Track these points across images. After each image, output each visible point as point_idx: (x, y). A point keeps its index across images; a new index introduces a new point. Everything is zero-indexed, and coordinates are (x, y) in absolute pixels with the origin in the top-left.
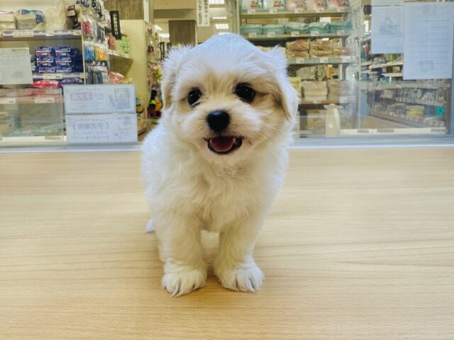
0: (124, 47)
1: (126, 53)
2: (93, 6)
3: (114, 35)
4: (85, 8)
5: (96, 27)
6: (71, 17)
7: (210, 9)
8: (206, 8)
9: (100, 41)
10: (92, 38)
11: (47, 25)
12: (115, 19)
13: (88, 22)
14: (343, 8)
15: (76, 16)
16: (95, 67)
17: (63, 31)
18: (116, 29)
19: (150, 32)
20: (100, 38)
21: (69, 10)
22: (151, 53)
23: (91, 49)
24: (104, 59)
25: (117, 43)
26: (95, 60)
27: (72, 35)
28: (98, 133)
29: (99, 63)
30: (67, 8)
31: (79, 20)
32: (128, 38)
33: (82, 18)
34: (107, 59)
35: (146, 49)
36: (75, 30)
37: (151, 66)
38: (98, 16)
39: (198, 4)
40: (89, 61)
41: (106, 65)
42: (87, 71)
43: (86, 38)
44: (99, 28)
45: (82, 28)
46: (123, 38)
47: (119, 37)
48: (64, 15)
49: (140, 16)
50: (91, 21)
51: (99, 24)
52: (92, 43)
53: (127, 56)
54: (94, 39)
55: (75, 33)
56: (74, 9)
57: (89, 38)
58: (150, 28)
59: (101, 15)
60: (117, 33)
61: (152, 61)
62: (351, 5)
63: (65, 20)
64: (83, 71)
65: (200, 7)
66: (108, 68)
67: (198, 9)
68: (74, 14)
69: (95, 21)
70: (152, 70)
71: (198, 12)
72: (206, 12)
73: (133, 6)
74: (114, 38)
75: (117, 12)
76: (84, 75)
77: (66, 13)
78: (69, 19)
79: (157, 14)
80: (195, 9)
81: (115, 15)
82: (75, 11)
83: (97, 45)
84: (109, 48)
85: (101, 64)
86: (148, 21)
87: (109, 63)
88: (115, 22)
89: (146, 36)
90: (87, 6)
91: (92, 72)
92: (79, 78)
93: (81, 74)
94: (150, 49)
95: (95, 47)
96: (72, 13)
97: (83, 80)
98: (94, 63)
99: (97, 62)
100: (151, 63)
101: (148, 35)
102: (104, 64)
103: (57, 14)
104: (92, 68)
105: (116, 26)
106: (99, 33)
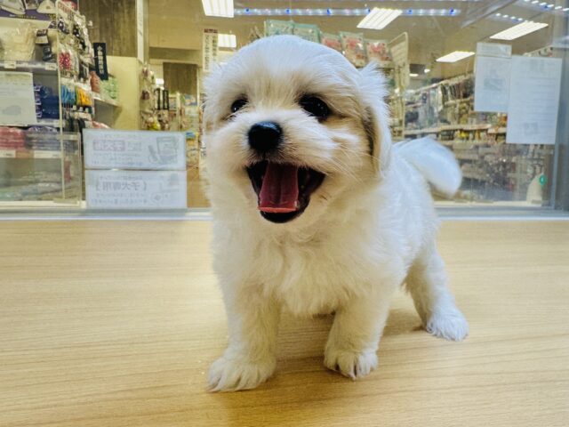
0: (110, 91)
1: (113, 98)
2: (75, 34)
3: (98, 73)
4: (62, 35)
5: (78, 61)
6: (42, 45)
7: (219, 53)
8: (214, 50)
9: (82, 79)
10: (72, 76)
11: (6, 53)
12: (100, 53)
13: (68, 54)
14: (387, 62)
15: (50, 44)
16: (76, 113)
17: (29, 62)
18: (101, 67)
19: (145, 73)
20: (81, 75)
21: (39, 35)
22: (146, 101)
23: (71, 89)
24: (88, 104)
25: (102, 84)
26: (75, 104)
27: (43, 70)
28: (131, 195)
29: (81, 108)
30: (36, 32)
31: (54, 50)
32: (116, 80)
33: (59, 48)
34: (91, 103)
35: (140, 95)
36: (47, 63)
37: (145, 117)
38: (81, 46)
39: (204, 44)
40: (68, 105)
41: (90, 112)
42: (64, 118)
43: (64, 74)
44: (82, 63)
45: (58, 60)
46: (110, 78)
47: (105, 76)
48: (31, 41)
49: (132, 52)
50: (72, 52)
51: (82, 57)
52: (72, 81)
53: (114, 102)
54: (75, 77)
55: (48, 66)
56: (46, 34)
57: (68, 75)
58: (145, 69)
59: (84, 47)
60: (102, 72)
61: (147, 110)
62: (394, 60)
63: (33, 48)
64: (58, 118)
65: (207, 48)
66: (92, 116)
67: (204, 50)
68: (46, 42)
69: (76, 53)
70: (146, 122)
71: (204, 54)
72: (214, 55)
73: (124, 39)
74: (98, 78)
75: (103, 45)
76: (60, 123)
77: (35, 39)
78: (38, 47)
79: (153, 53)
80: (200, 51)
81: (100, 48)
82: (48, 38)
83: (78, 84)
84: (93, 90)
85: (84, 109)
86: (142, 60)
87: (93, 109)
88: (101, 58)
89: (140, 79)
90: (66, 32)
91: (71, 120)
92: (52, 127)
93: (55, 121)
94: (144, 96)
95: (76, 87)
96: (44, 40)
97: (58, 129)
98: (74, 108)
99: (78, 108)
100: (146, 113)
101: (142, 78)
102: (87, 110)
103: (22, 40)
104: (71, 114)
105: (101, 62)
106: (81, 69)
